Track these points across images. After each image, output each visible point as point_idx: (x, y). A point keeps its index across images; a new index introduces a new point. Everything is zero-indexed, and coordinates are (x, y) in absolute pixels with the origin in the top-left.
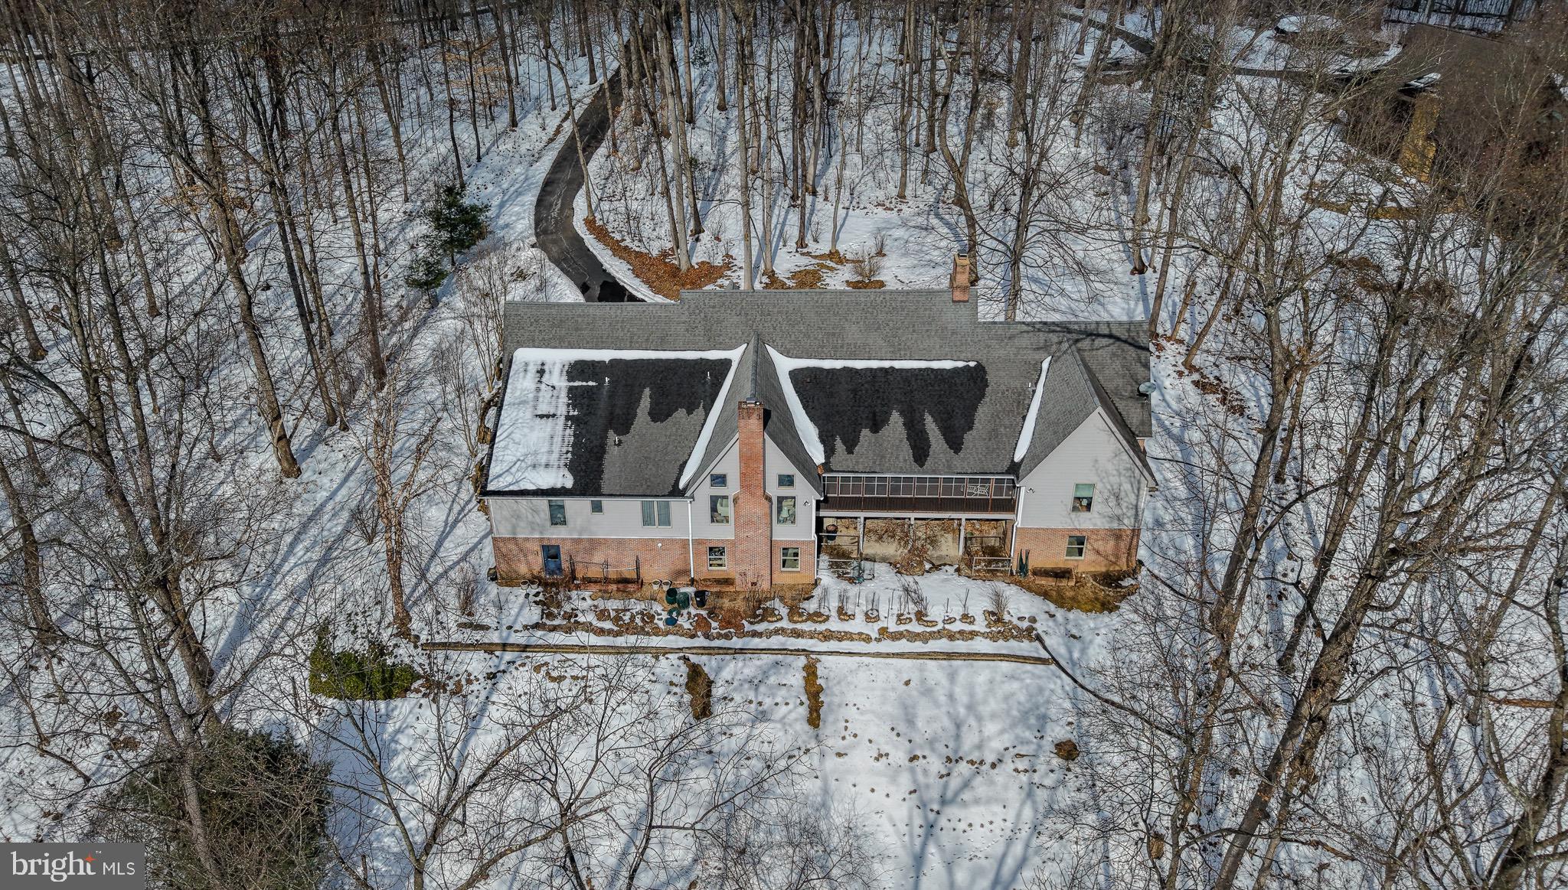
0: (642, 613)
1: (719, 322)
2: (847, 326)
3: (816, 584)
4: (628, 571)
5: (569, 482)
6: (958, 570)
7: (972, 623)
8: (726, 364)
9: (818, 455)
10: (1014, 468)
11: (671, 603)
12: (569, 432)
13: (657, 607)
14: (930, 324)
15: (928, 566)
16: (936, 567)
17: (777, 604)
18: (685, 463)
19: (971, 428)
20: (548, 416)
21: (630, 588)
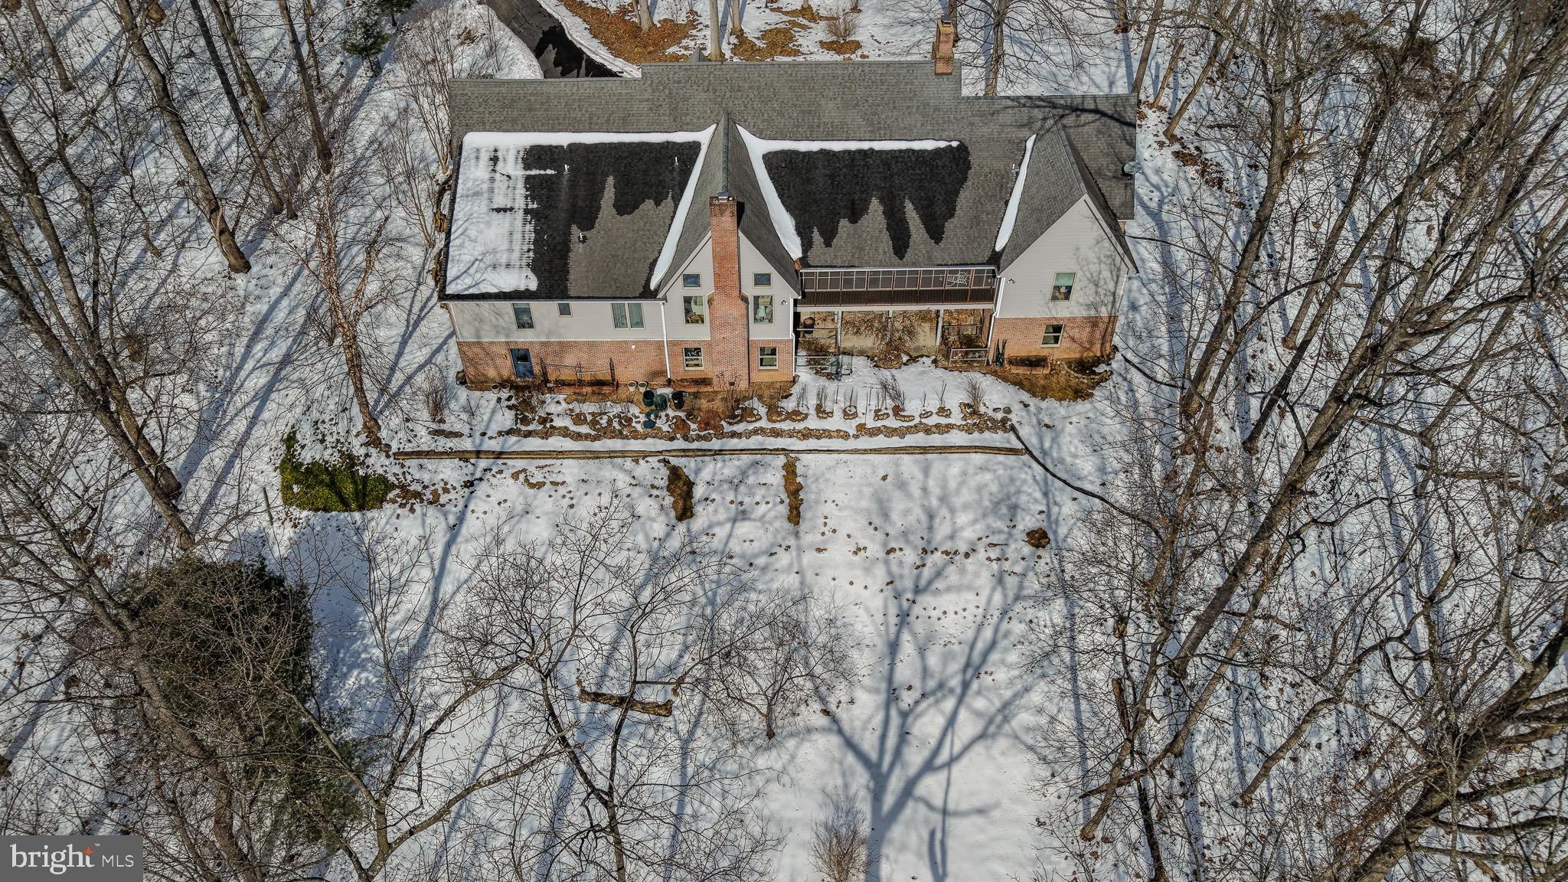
0: (618, 416)
1: (685, 99)
2: (823, 102)
3: (794, 381)
4: (602, 373)
5: (533, 285)
6: (935, 362)
7: (948, 416)
8: (695, 147)
9: (794, 248)
10: (995, 259)
11: (648, 405)
12: (529, 227)
13: (634, 410)
14: (911, 99)
15: (905, 358)
16: (913, 359)
17: (755, 403)
18: (655, 261)
19: (952, 215)
20: (505, 210)
21: (606, 390)
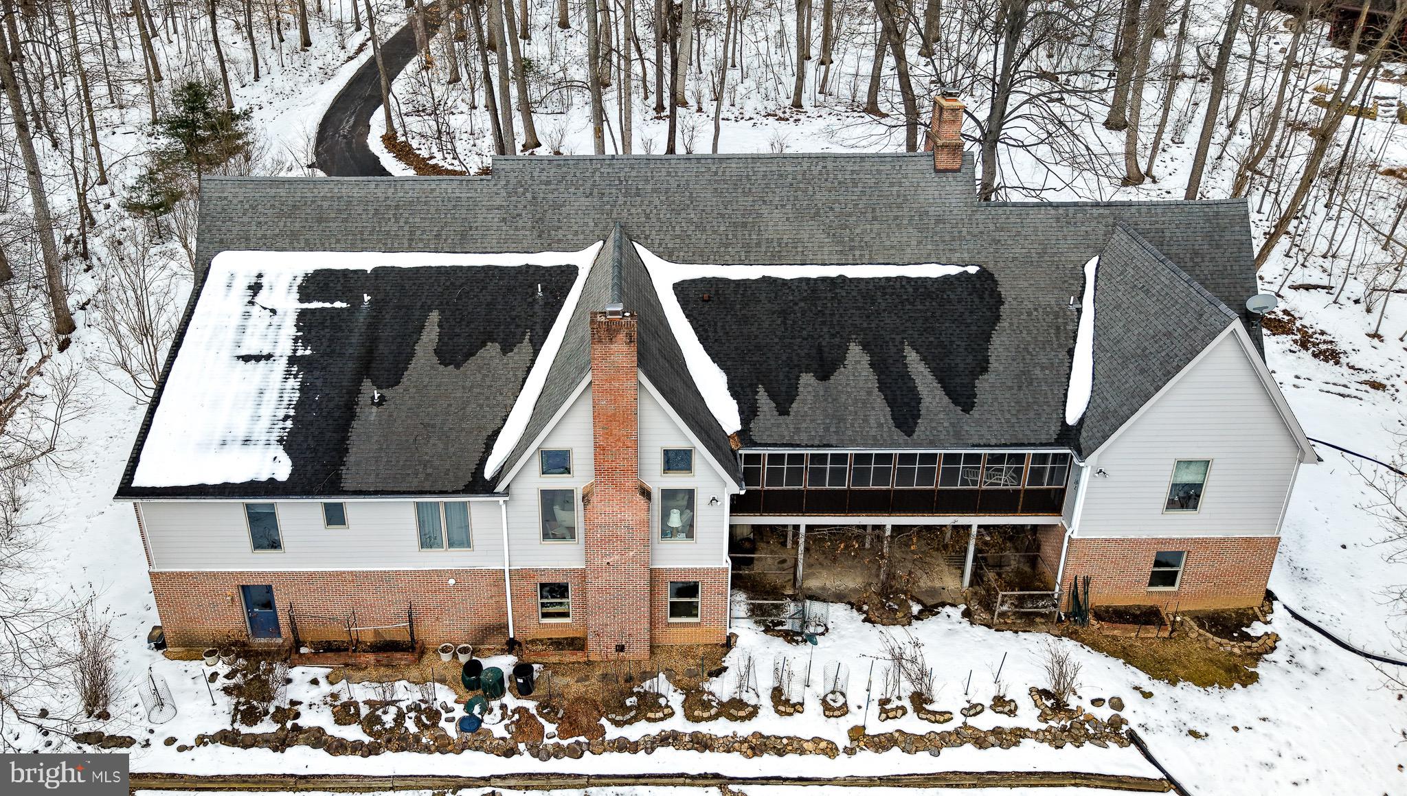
0: (415, 708)
1: (557, 207)
2: (765, 210)
3: (729, 644)
4: (396, 629)
5: (283, 470)
6: (967, 614)
7: (1012, 713)
8: (570, 273)
9: (728, 415)
10: (1069, 435)
11: (470, 687)
12: (293, 383)
13: (444, 695)
14: (900, 207)
15: (916, 608)
16: (929, 610)
17: (662, 685)
18: (496, 433)
19: (985, 370)
20: (258, 358)
21: (400, 658)
